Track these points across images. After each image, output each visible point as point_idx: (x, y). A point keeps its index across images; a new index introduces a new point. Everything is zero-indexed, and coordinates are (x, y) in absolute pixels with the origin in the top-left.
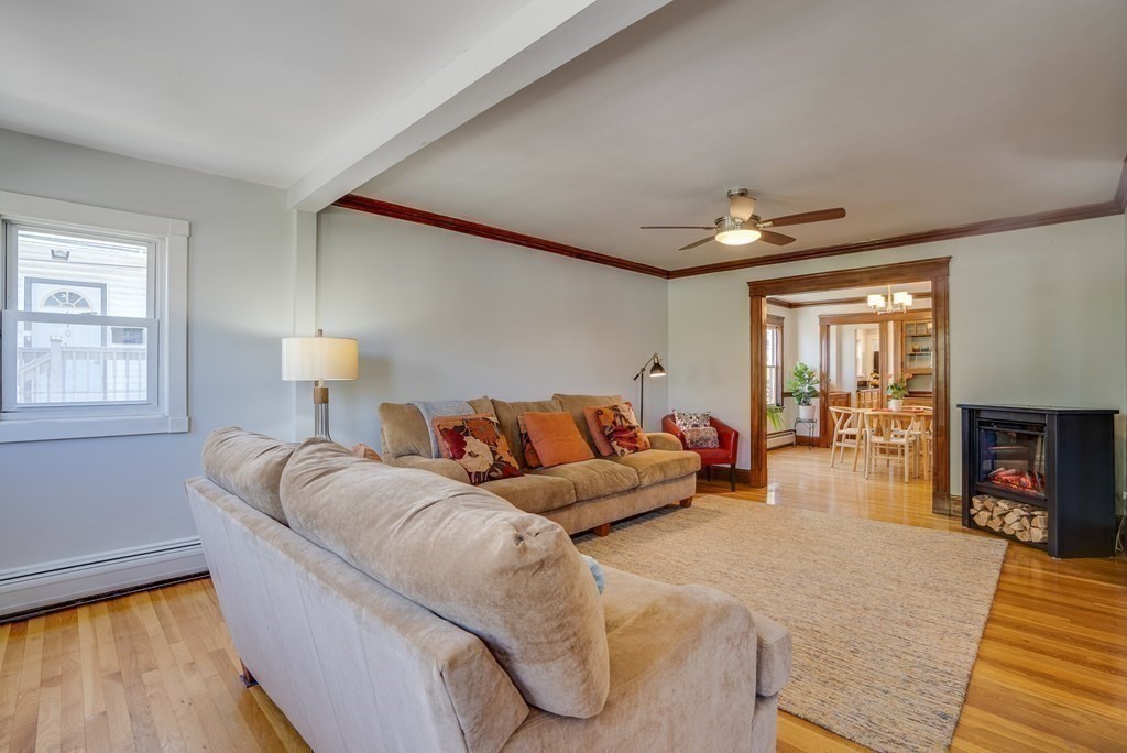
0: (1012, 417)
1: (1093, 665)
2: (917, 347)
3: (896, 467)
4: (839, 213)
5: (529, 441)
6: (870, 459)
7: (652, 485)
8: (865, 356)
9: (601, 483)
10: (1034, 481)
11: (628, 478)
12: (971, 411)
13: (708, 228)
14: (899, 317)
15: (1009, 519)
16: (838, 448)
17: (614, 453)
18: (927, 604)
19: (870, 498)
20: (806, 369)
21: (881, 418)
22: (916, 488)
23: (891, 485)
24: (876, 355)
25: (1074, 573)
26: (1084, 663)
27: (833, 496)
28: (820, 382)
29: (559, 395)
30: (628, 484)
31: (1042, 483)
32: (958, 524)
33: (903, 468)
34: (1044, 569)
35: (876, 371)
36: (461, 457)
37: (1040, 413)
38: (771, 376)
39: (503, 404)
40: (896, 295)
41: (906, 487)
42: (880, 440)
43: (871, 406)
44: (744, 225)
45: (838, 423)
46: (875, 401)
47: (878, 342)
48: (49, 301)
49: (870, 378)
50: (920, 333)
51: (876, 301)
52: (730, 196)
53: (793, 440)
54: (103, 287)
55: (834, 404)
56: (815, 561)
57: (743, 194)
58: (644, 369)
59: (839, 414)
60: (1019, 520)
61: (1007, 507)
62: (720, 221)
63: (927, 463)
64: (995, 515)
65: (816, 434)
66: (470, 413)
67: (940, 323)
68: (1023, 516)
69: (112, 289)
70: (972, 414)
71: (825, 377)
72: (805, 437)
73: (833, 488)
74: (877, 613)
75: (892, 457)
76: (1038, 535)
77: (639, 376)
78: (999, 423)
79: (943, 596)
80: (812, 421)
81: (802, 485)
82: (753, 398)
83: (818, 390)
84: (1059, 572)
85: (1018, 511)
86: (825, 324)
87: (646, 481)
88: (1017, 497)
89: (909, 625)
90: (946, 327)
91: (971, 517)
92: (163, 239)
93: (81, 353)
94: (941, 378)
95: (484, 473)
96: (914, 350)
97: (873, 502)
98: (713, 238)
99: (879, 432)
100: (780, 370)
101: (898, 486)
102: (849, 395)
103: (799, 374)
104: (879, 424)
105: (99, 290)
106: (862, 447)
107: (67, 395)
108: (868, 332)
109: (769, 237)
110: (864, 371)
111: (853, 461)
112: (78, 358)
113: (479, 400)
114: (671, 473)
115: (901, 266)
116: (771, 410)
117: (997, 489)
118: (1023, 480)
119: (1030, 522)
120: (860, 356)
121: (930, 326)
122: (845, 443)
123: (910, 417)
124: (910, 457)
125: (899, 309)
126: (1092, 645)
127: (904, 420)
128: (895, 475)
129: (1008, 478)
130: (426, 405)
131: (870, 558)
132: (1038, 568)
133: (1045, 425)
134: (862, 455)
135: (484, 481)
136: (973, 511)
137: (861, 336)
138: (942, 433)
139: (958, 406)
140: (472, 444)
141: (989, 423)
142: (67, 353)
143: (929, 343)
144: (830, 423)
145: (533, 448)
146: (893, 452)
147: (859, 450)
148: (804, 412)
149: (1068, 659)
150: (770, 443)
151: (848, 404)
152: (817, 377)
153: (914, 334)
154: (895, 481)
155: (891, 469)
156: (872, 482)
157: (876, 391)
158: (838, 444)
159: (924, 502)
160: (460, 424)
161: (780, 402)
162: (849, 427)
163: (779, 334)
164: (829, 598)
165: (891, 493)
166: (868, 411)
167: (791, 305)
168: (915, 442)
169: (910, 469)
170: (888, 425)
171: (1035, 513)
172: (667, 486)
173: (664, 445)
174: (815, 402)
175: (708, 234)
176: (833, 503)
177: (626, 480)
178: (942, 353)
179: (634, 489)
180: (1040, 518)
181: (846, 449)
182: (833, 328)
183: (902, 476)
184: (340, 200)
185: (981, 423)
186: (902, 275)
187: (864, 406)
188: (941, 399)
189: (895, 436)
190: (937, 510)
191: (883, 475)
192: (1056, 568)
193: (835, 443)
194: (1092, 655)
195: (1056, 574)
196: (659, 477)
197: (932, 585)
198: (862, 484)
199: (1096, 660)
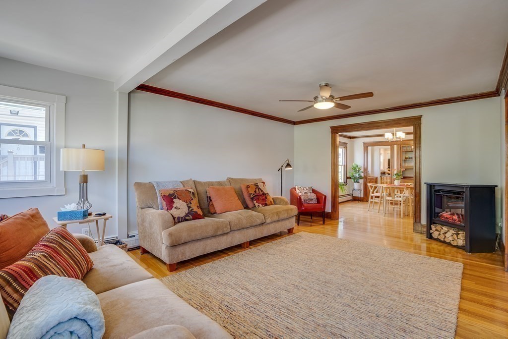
0: (449, 189)
1: (486, 305)
2: (407, 157)
3: (397, 211)
4: (370, 94)
5: (211, 200)
6: (386, 207)
7: (272, 223)
8: (384, 160)
9: (244, 221)
10: (459, 217)
11: (259, 219)
12: (430, 185)
13: (310, 101)
14: (399, 143)
15: (448, 235)
16: (371, 202)
17: (255, 206)
18: (417, 312)
19: (385, 225)
20: (357, 166)
21: (391, 188)
22: (406, 220)
23: (395, 219)
24: (389, 160)
25: (477, 260)
26: (481, 303)
27: (369, 224)
28: (364, 172)
29: (229, 178)
30: (259, 222)
31: (463, 218)
32: (424, 237)
33: (400, 211)
34: (463, 258)
35: (389, 168)
36: (171, 209)
37: (462, 187)
38: (341, 169)
39: (200, 183)
40: (397, 133)
41: (402, 220)
42: (390, 198)
43: (387, 183)
44: (327, 100)
45: (371, 191)
46: (389, 181)
47: (390, 154)
48: (10, 134)
49: (386, 171)
50: (408, 150)
51: (388, 136)
52: (321, 87)
53: (351, 198)
54: (35, 127)
55: (370, 182)
56: (351, 277)
57: (327, 85)
58: (282, 166)
59: (372, 187)
60: (452, 236)
61: (447, 230)
62: (316, 98)
63: (411, 209)
64: (441, 233)
65: (362, 195)
66: (181, 187)
67: (417, 145)
68: (454, 234)
69: (39, 128)
70: (431, 187)
71: (366, 170)
72: (357, 197)
73: (369, 220)
74: (384, 320)
75: (396, 206)
76: (461, 242)
77: (280, 169)
78: (444, 191)
79: (427, 306)
80: (360, 190)
81: (355, 219)
82: (332, 179)
83: (363, 176)
84: (470, 260)
85: (452, 232)
86: (366, 146)
87: (268, 221)
88: (451, 225)
89: (405, 331)
90: (420, 147)
91: (431, 234)
92: (54, 104)
93: (23, 158)
94: (417, 170)
95: (182, 217)
96: (406, 158)
97: (387, 227)
98: (312, 106)
99: (390, 195)
100: (346, 167)
101: (398, 220)
102: (377, 178)
103: (354, 169)
104: (390, 191)
105: (33, 129)
106: (382, 202)
107: (17, 177)
108: (385, 150)
109: (338, 106)
110: (384, 167)
111: (378, 208)
112: (21, 160)
113: (188, 181)
114: (282, 217)
115: (399, 120)
116: (341, 185)
117: (443, 222)
118: (454, 217)
119: (457, 236)
120: (382, 160)
121: (413, 147)
122: (375, 200)
123: (404, 188)
124: (404, 206)
125: (399, 139)
126: (485, 295)
127: (401, 189)
128: (397, 214)
129: (447, 216)
130: (157, 183)
131: (384, 275)
132: (460, 258)
133: (464, 192)
134: (382, 205)
135: (182, 221)
136: (431, 231)
137: (382, 152)
138: (417, 196)
139: (425, 183)
140: (177, 202)
141: (439, 191)
142: (16, 158)
143: (412, 155)
144: (368, 191)
145: (213, 204)
146: (396, 204)
147: (381, 203)
148: (356, 186)
149: (474, 302)
150: (340, 200)
151: (376, 182)
152: (362, 170)
153: (406, 151)
154: (397, 217)
155: (395, 211)
156: (387, 218)
157: (389, 177)
158: (372, 200)
159: (410, 227)
160: (172, 192)
161: (345, 181)
162: (377, 192)
163: (345, 150)
164: (356, 307)
165: (395, 223)
166: (385, 186)
167: (351, 138)
168: (406, 199)
169: (404, 212)
170: (394, 192)
171: (460, 232)
172: (280, 223)
173: (280, 202)
174: (362, 181)
175: (310, 104)
176: (369, 227)
177: (258, 220)
178: (417, 159)
179: (262, 224)
180: (462, 235)
181: (375, 202)
182: (370, 148)
183: (400, 215)
184: (138, 87)
185: (436, 191)
186: (400, 124)
187: (383, 183)
188: (417, 180)
189: (397, 197)
190: (415, 231)
191: (391, 215)
192: (469, 258)
193: (370, 200)
194: (485, 300)
195: (469, 261)
196: (276, 218)
197: (420, 296)
198: (382, 219)
199: (487, 302)
